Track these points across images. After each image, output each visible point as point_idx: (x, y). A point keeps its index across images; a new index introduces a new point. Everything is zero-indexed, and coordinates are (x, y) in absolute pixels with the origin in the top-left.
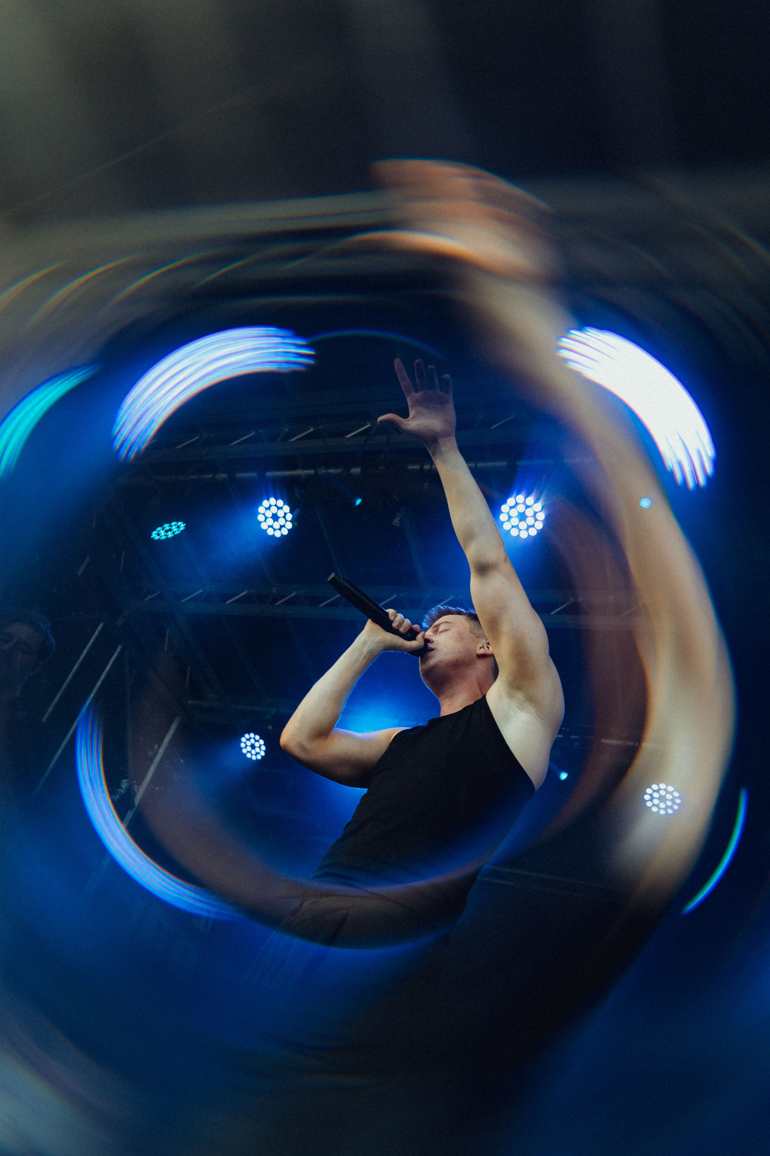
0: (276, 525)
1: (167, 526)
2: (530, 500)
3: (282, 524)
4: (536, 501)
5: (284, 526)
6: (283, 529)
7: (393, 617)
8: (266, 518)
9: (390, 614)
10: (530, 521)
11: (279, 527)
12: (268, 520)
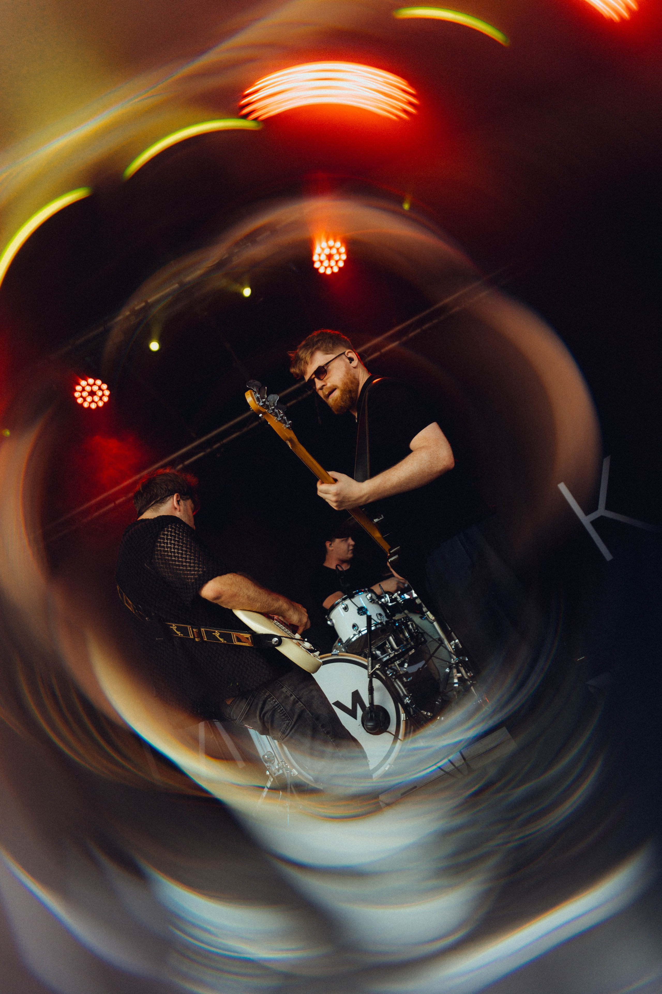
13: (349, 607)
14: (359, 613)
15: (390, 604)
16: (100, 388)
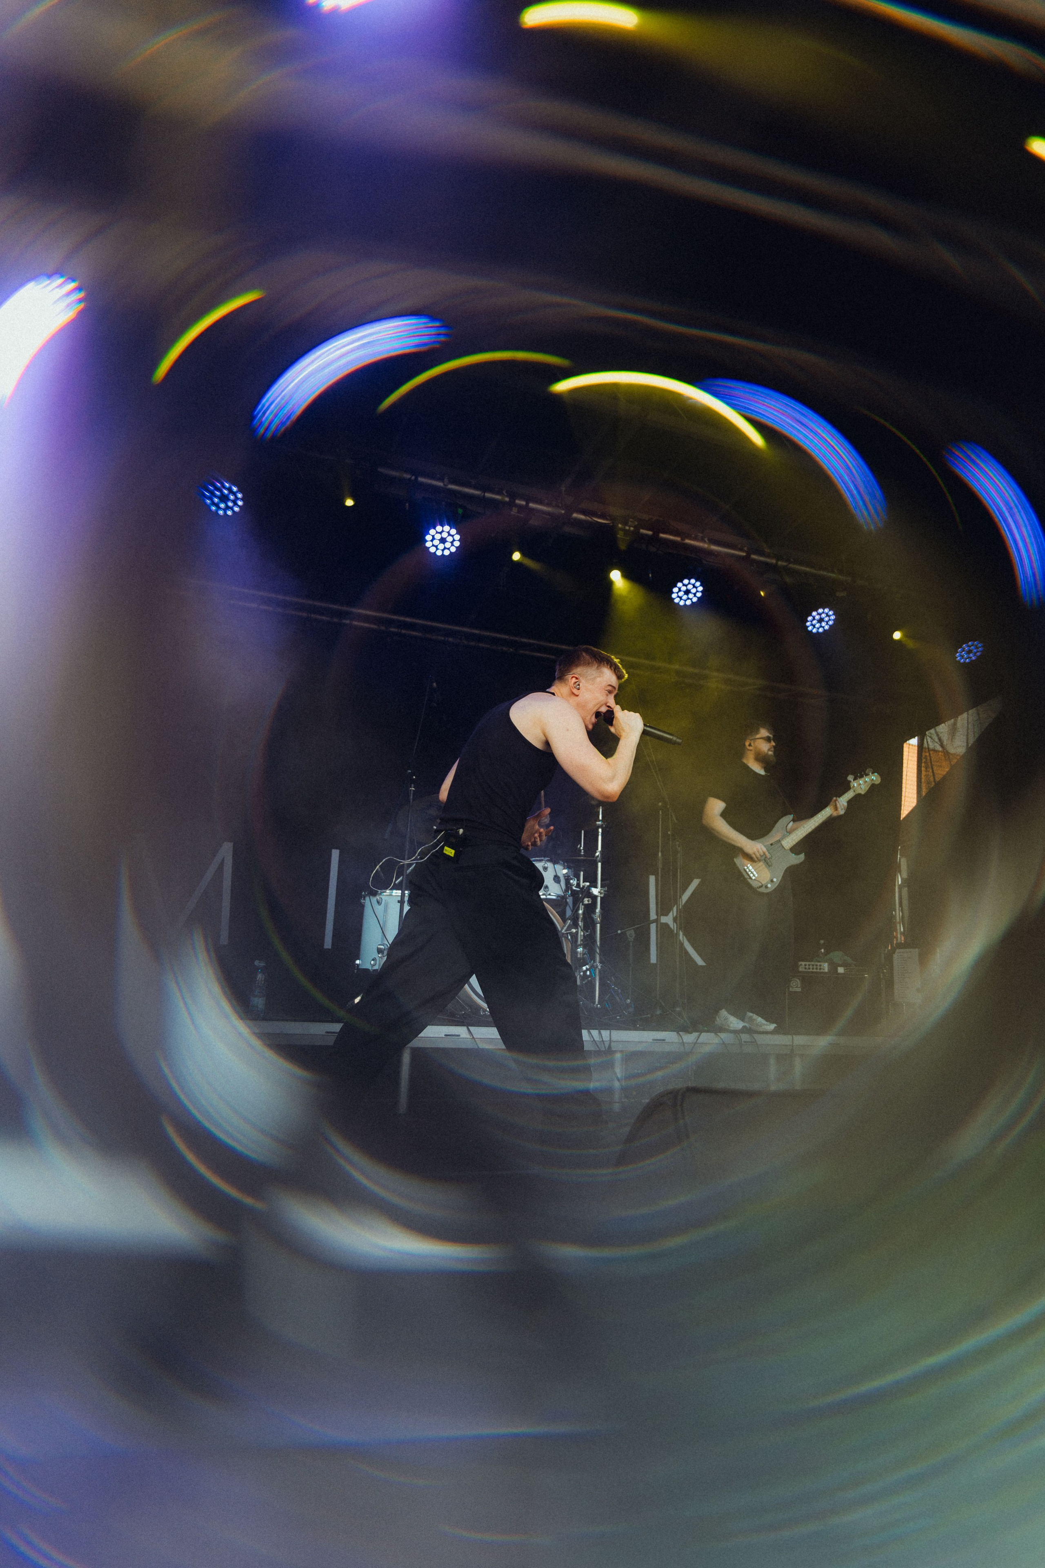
13: (549, 869)
14: (554, 880)
15: (574, 888)
16: (449, 534)
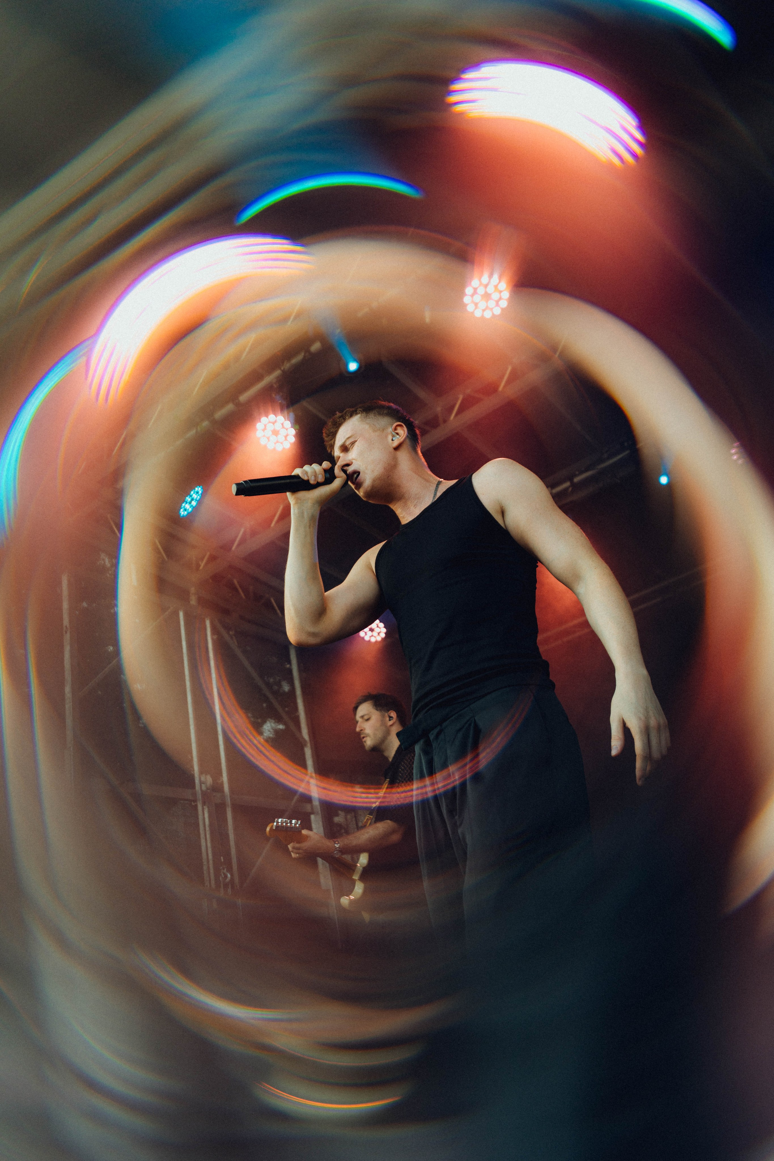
0: (281, 438)
1: (188, 499)
2: (485, 279)
3: (285, 434)
4: (491, 276)
5: (287, 435)
6: (288, 438)
7: (305, 476)
8: (268, 438)
9: (300, 475)
10: (495, 296)
11: (284, 438)
12: (271, 438)
